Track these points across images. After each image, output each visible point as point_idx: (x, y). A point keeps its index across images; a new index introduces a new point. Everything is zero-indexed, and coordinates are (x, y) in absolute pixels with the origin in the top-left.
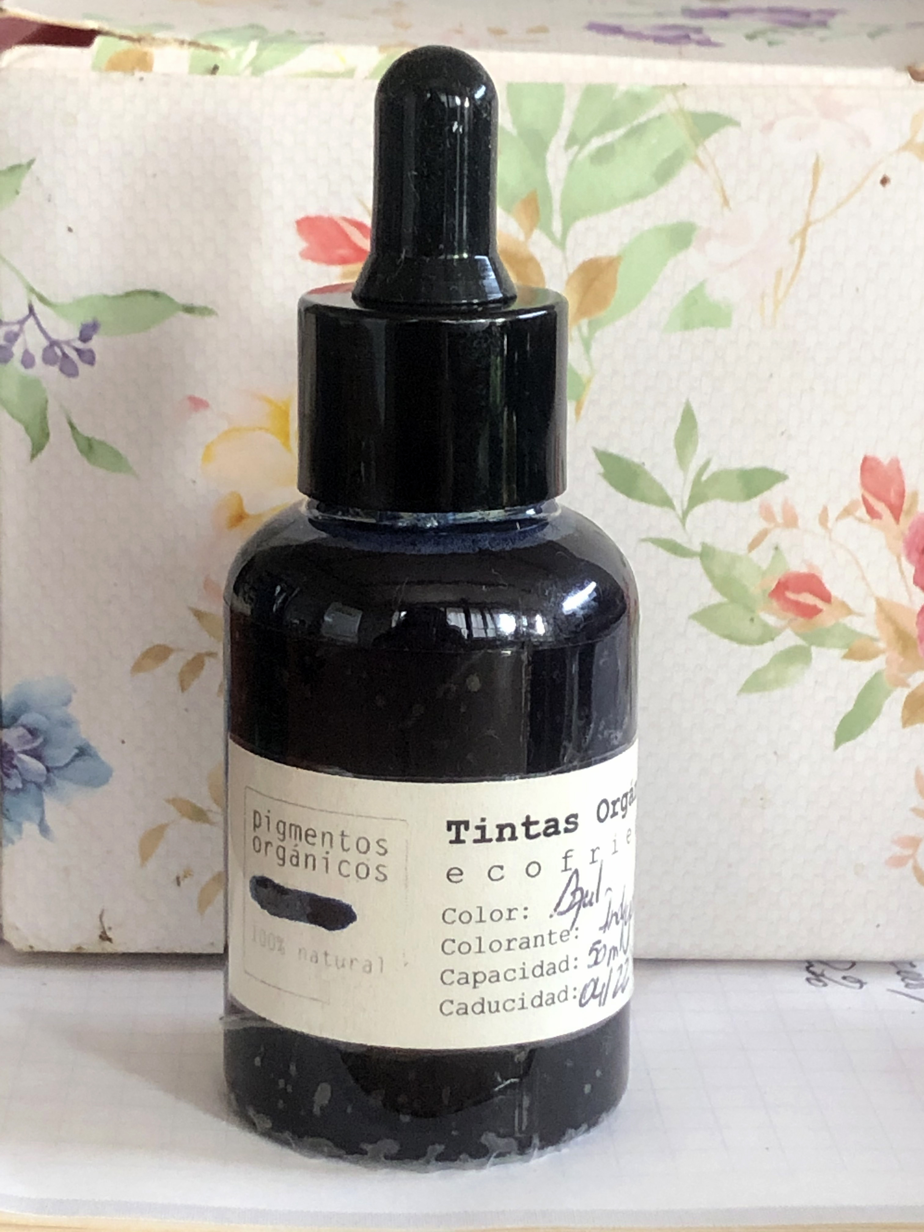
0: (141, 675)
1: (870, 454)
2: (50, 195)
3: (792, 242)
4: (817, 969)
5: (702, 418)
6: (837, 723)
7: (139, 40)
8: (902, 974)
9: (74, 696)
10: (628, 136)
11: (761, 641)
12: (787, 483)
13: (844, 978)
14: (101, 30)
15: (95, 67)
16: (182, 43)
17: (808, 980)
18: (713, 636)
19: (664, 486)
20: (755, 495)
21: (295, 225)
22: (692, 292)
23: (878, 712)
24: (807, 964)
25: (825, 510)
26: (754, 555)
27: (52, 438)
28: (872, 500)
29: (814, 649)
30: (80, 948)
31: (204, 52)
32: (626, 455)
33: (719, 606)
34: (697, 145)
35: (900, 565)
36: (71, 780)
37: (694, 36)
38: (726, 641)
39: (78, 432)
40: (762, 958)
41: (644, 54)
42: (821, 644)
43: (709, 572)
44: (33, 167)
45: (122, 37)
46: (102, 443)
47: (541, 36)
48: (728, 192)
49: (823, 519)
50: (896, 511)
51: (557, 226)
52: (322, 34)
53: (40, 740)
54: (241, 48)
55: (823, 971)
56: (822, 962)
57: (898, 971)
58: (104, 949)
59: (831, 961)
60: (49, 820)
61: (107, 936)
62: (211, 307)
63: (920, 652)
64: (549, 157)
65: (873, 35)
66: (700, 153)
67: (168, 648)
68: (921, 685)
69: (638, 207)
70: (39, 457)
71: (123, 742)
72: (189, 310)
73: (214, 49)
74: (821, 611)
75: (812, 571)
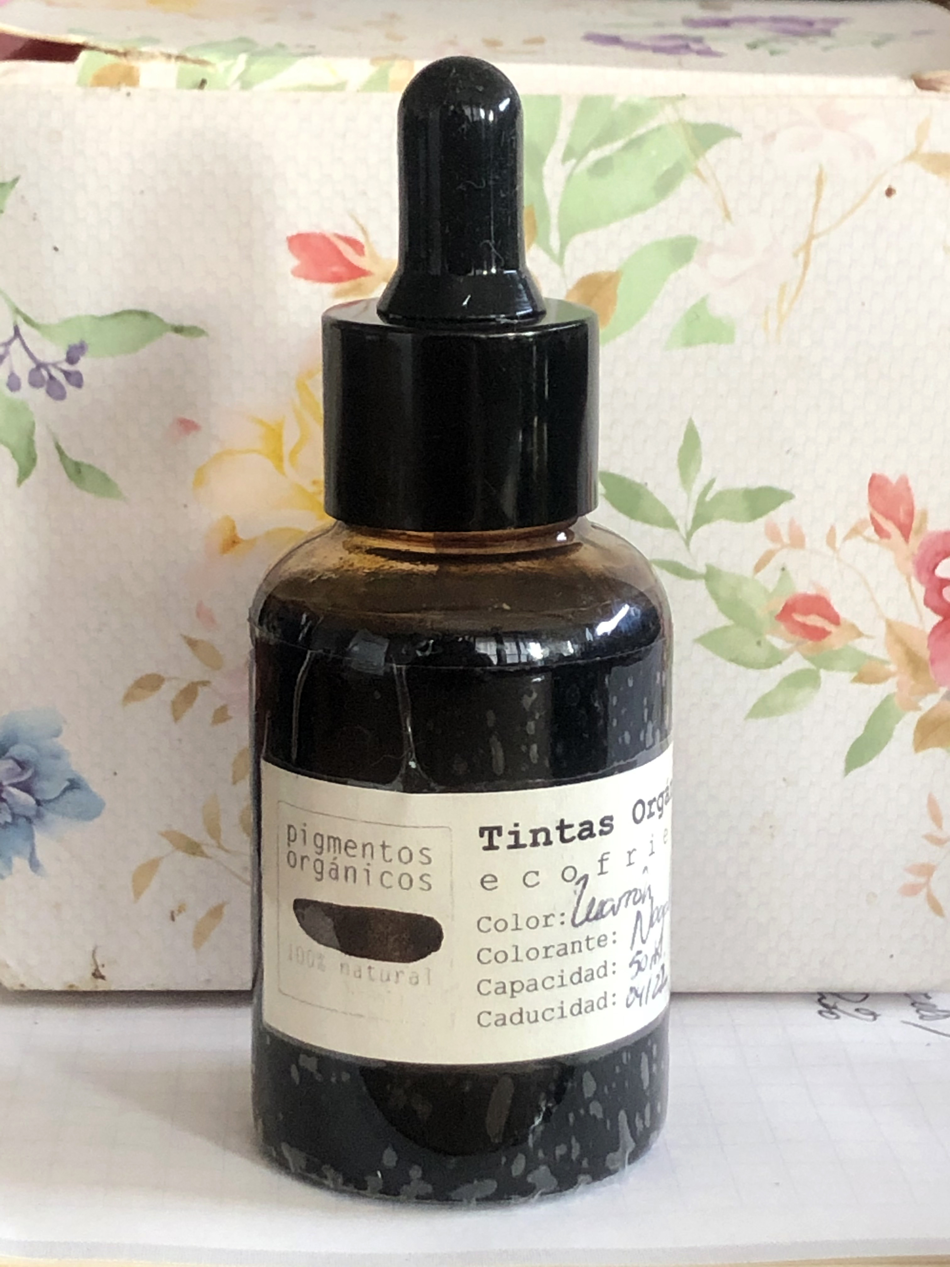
0: (133, 704)
1: (877, 472)
2: (35, 214)
3: (796, 255)
4: (829, 1001)
5: (705, 437)
6: (847, 749)
7: (125, 54)
8: (917, 1005)
9: (65, 728)
10: (626, 148)
11: (768, 665)
12: (793, 502)
13: (857, 1010)
14: (86, 44)
15: (80, 83)
16: (169, 56)
17: (820, 1012)
18: (719, 660)
19: (667, 506)
20: (761, 515)
21: (287, 243)
22: (695, 306)
23: (889, 737)
24: (819, 997)
25: (832, 530)
26: (760, 577)
27: (38, 461)
28: (880, 519)
29: (823, 673)
30: (71, 986)
31: (191, 66)
32: (627, 475)
33: (726, 628)
34: (697, 157)
35: (910, 587)
36: (64, 815)
37: (694, 46)
38: (733, 665)
39: (66, 457)
40: (772, 990)
41: (644, 64)
42: (828, 668)
43: (714, 595)
44: (17, 185)
45: (107, 52)
46: (90, 466)
47: (536, 47)
48: (731, 206)
49: (831, 538)
50: (905, 531)
51: (555, 241)
52: (312, 47)
53: (30, 772)
54: (230, 62)
55: (835, 1003)
56: (838, 995)
57: (912, 1002)
58: (97, 987)
59: (844, 993)
60: (40, 855)
61: (100, 974)
62: (201, 326)
63: (933, 677)
64: (546, 170)
65: (877, 44)
66: (700, 165)
67: (159, 677)
68: (933, 709)
69: (638, 219)
70: (27, 482)
71: (115, 774)
72: (178, 330)
73: (203, 63)
74: (829, 633)
75: (819, 593)
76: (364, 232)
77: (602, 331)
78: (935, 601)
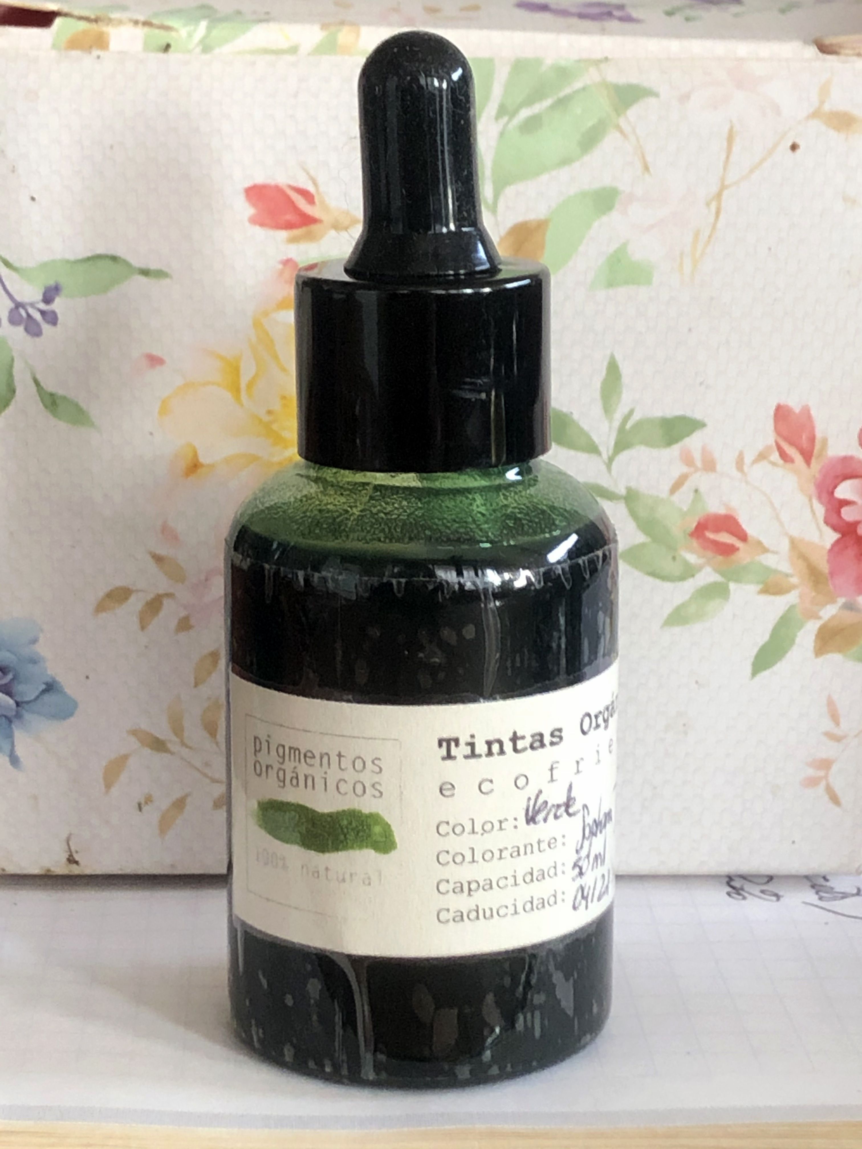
0: (104, 615)
1: (782, 402)
2: (14, 167)
3: (708, 205)
4: (737, 884)
5: (626, 369)
6: (754, 654)
7: (96, 20)
8: (816, 887)
9: (41, 636)
10: (553, 107)
11: (682, 578)
12: (706, 430)
13: (762, 892)
14: (60, 10)
15: (54, 46)
16: (136, 23)
17: (729, 894)
18: (639, 573)
19: (591, 434)
20: (676, 442)
21: (244, 194)
22: (615, 252)
23: (792, 643)
24: (728, 879)
25: (741, 455)
26: (675, 498)
27: (18, 394)
28: (784, 445)
29: (732, 586)
30: (48, 870)
31: (157, 31)
33: (643, 545)
34: (619, 115)
35: (812, 507)
36: (39, 713)
37: (617, 13)
38: (650, 579)
39: (42, 388)
40: (685, 873)
41: (569, 29)
42: (738, 581)
43: (633, 514)
45: (81, 18)
46: (64, 398)
47: (473, 14)
48: (649, 159)
49: (740, 463)
50: (807, 456)
51: (488, 191)
52: (267, 13)
53: (10, 676)
54: (192, 28)
55: (742, 885)
56: (743, 877)
57: (812, 884)
58: (71, 871)
59: (750, 876)
60: (19, 751)
61: (74, 859)
62: (164, 269)
63: (831, 587)
65: (783, 11)
66: (622, 122)
67: (129, 589)
68: (833, 617)
69: (564, 174)
70: (7, 411)
71: (87, 677)
72: (145, 272)
73: (168, 28)
74: (738, 549)
75: (729, 512)
76: (315, 183)
78: (834, 520)
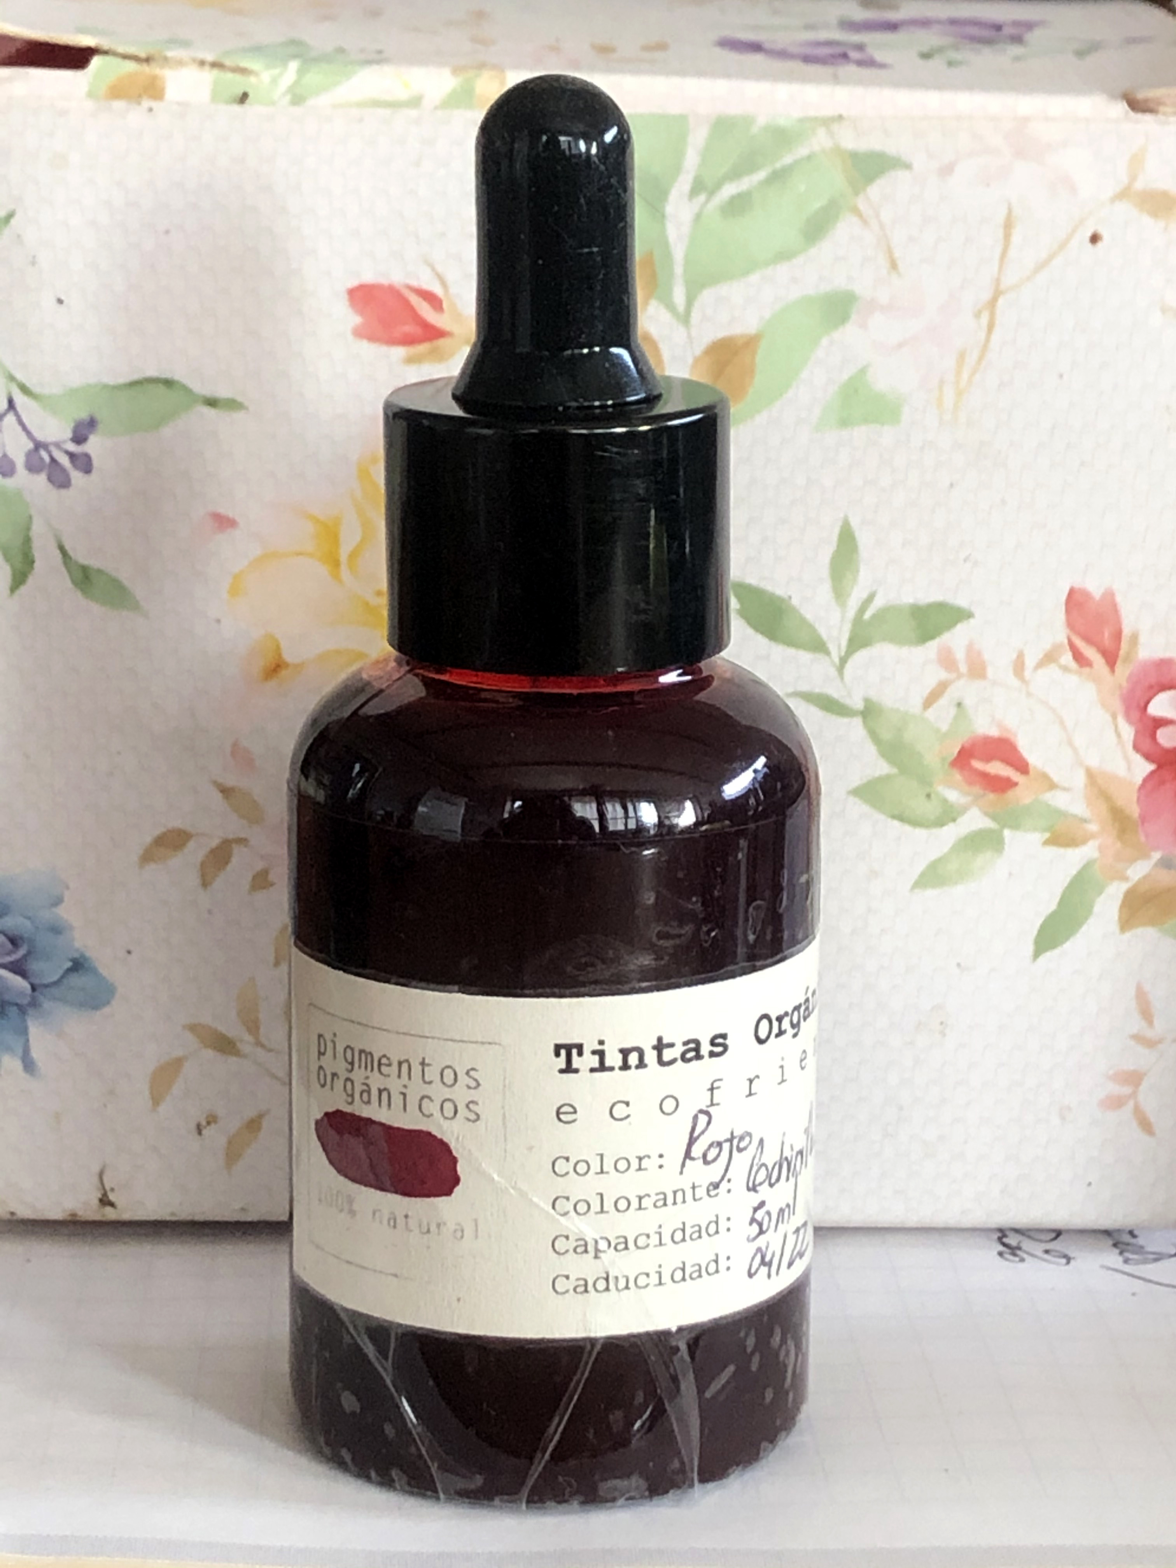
0: (152, 866)
1: (1077, 585)
2: (34, 257)
3: (978, 315)
4: (1012, 1240)
5: (864, 538)
6: (1037, 928)
7: (148, 60)
8: (1120, 1246)
9: (67, 895)
10: (767, 182)
11: (940, 823)
12: (973, 622)
13: (1047, 1252)
14: (98, 47)
15: (90, 95)
16: (202, 63)
17: (1001, 1254)
18: (879, 817)
19: (817, 626)
20: (932, 638)
21: (346, 296)
22: (851, 379)
23: (1088, 912)
24: (999, 1235)
25: (1020, 657)
26: (930, 714)
27: (37, 565)
28: (1080, 643)
29: (1007, 833)
30: (74, 1217)
31: (229, 76)
32: (769, 587)
33: (887, 778)
34: (856, 193)
35: (1116, 727)
36: (61, 1001)
37: (854, 55)
38: (896, 823)
39: (70, 558)
40: (941, 1225)
41: (790, 78)
42: (1015, 827)
43: (873, 735)
44: (13, 221)
45: (126, 57)
46: (100, 571)
47: (658, 55)
48: (897, 254)
49: (1019, 666)
50: (1111, 659)
51: (679, 296)
52: (380, 52)
53: (21, 952)
54: (276, 71)
55: (1019, 1242)
56: (1017, 1231)
57: (1115, 1242)
58: (103, 1216)
59: (1029, 1230)
60: (36, 1053)
61: (108, 1199)
62: (239, 399)
63: (1143, 839)
64: (669, 209)
65: (1080, 54)
66: (861, 202)
67: (185, 832)
68: (1145, 877)
69: (782, 271)
70: (23, 589)
71: (129, 952)
72: (212, 402)
73: (243, 71)
74: (1016, 784)
75: (1005, 735)
76: (443, 282)
77: (735, 410)
78: (1147, 745)
